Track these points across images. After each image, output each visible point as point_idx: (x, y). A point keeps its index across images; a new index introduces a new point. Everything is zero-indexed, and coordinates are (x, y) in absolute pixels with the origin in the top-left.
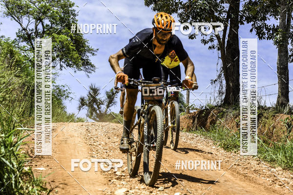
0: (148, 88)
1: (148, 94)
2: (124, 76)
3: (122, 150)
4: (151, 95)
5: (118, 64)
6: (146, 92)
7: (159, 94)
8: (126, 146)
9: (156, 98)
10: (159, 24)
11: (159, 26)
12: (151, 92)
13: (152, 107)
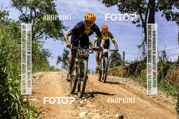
0: (81, 51)
1: (81, 54)
2: (70, 45)
3: (67, 80)
4: (83, 54)
5: (68, 39)
6: (80, 53)
7: (86, 54)
8: (69, 78)
9: (85, 56)
10: (88, 18)
11: (88, 19)
12: (83, 53)
13: (83, 60)
